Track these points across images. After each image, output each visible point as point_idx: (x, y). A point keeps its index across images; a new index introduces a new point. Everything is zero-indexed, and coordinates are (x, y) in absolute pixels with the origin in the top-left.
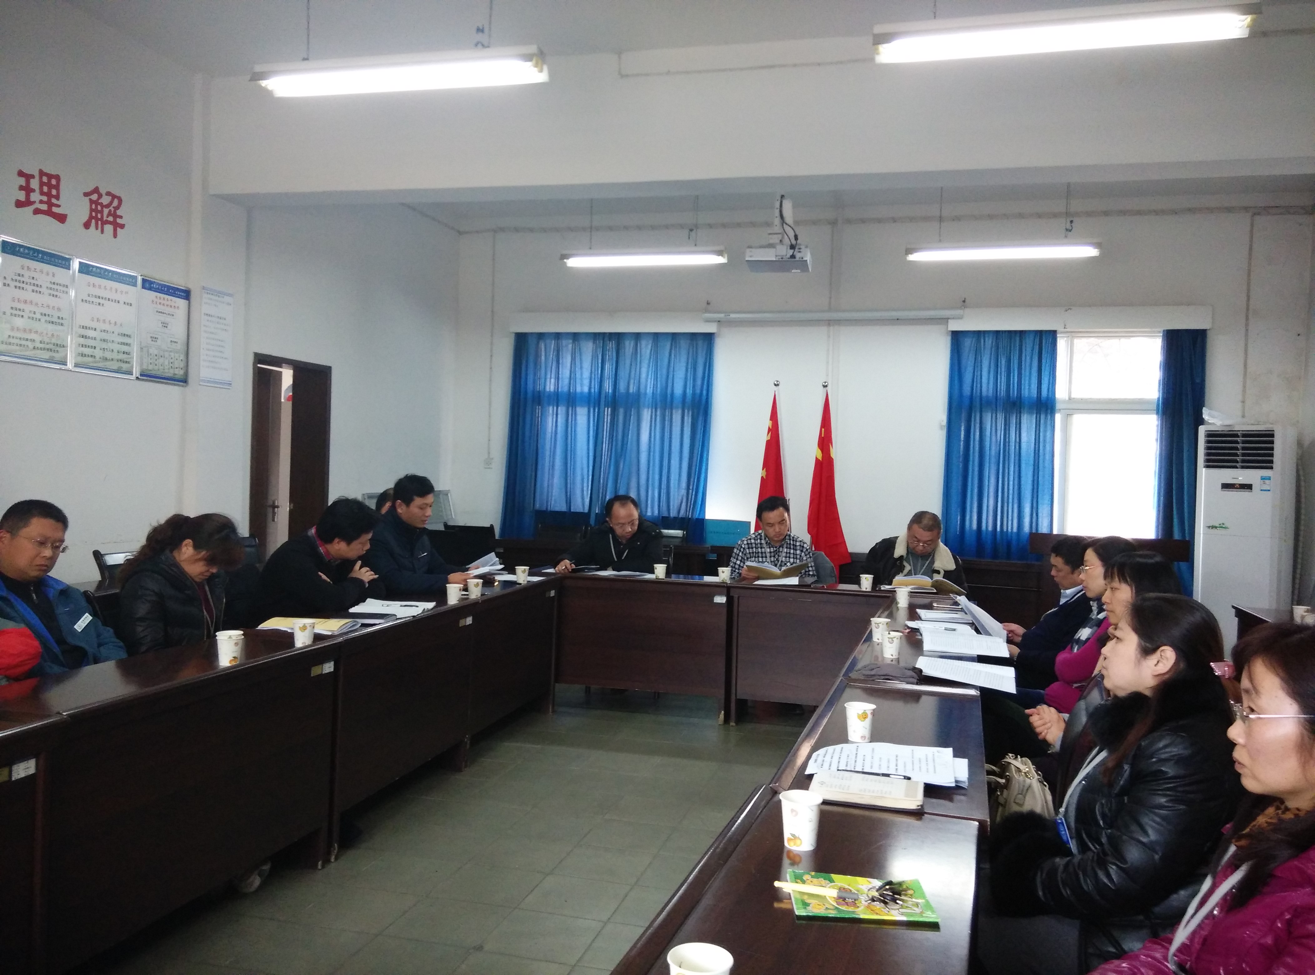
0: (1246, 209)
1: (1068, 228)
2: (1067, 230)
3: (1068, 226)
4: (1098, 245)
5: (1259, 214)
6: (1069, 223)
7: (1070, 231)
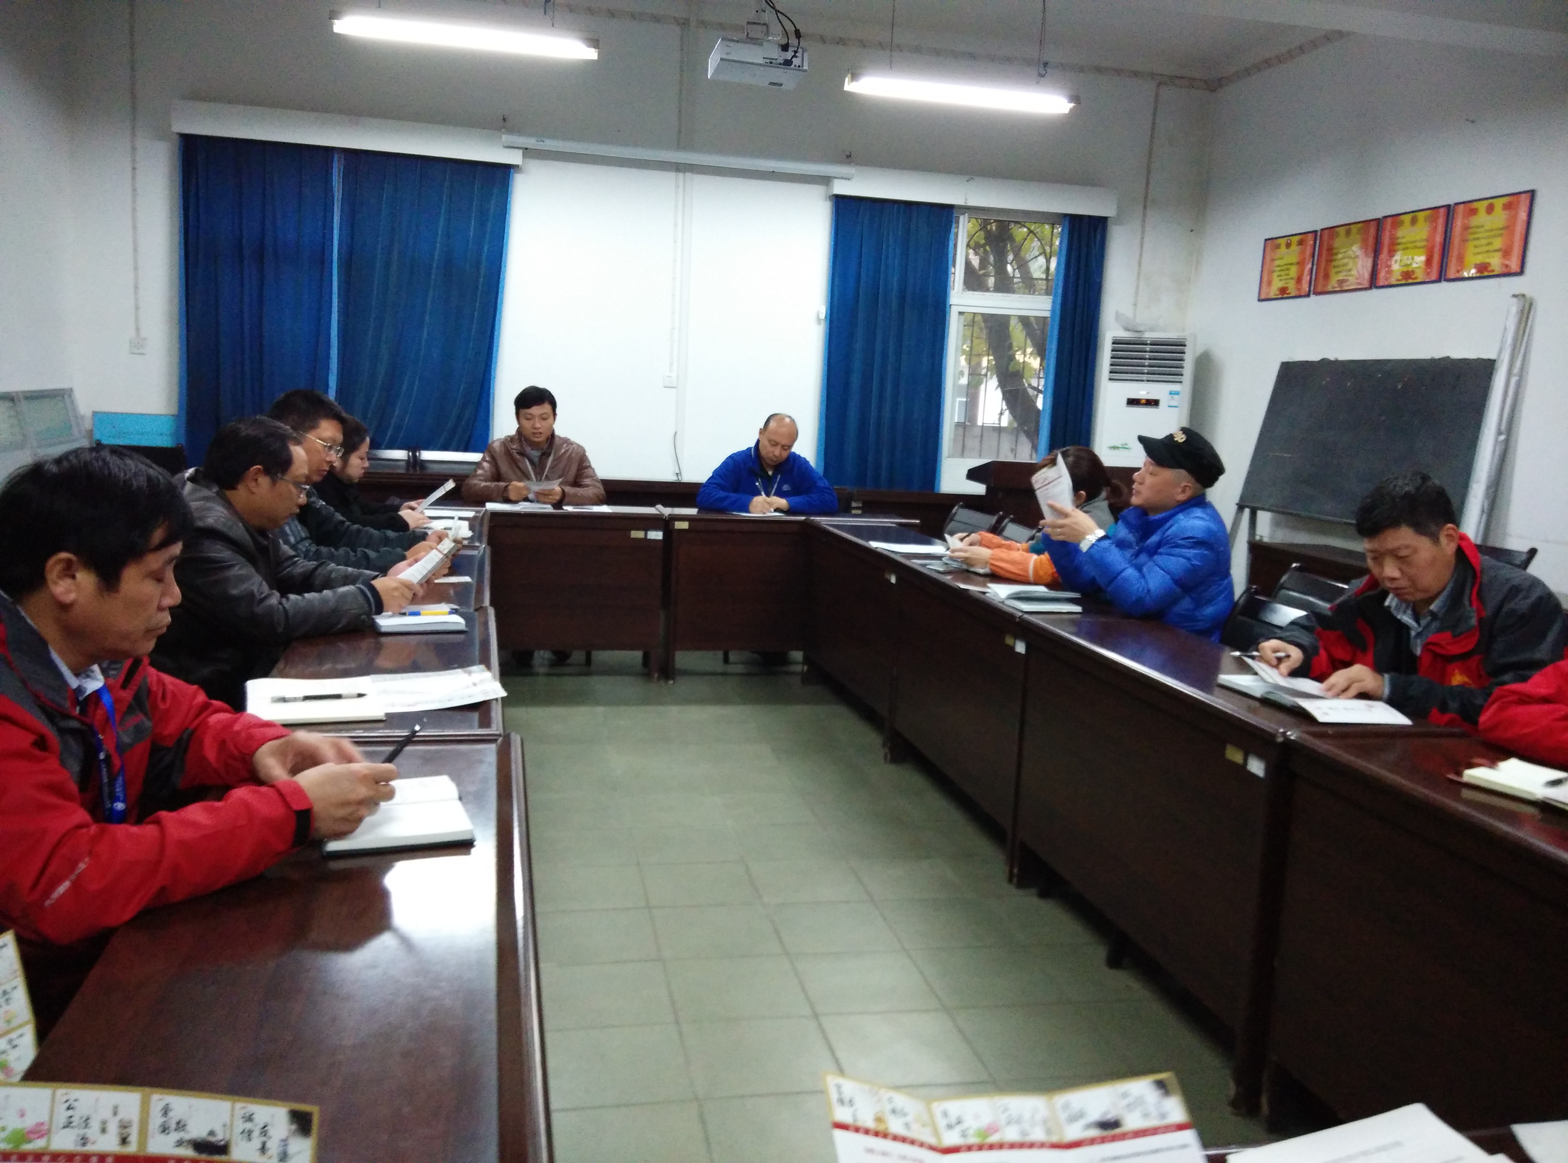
0: (1152, 75)
1: (1041, 72)
2: (1040, 75)
5: (1164, 84)
6: (1042, 67)
7: (1043, 76)
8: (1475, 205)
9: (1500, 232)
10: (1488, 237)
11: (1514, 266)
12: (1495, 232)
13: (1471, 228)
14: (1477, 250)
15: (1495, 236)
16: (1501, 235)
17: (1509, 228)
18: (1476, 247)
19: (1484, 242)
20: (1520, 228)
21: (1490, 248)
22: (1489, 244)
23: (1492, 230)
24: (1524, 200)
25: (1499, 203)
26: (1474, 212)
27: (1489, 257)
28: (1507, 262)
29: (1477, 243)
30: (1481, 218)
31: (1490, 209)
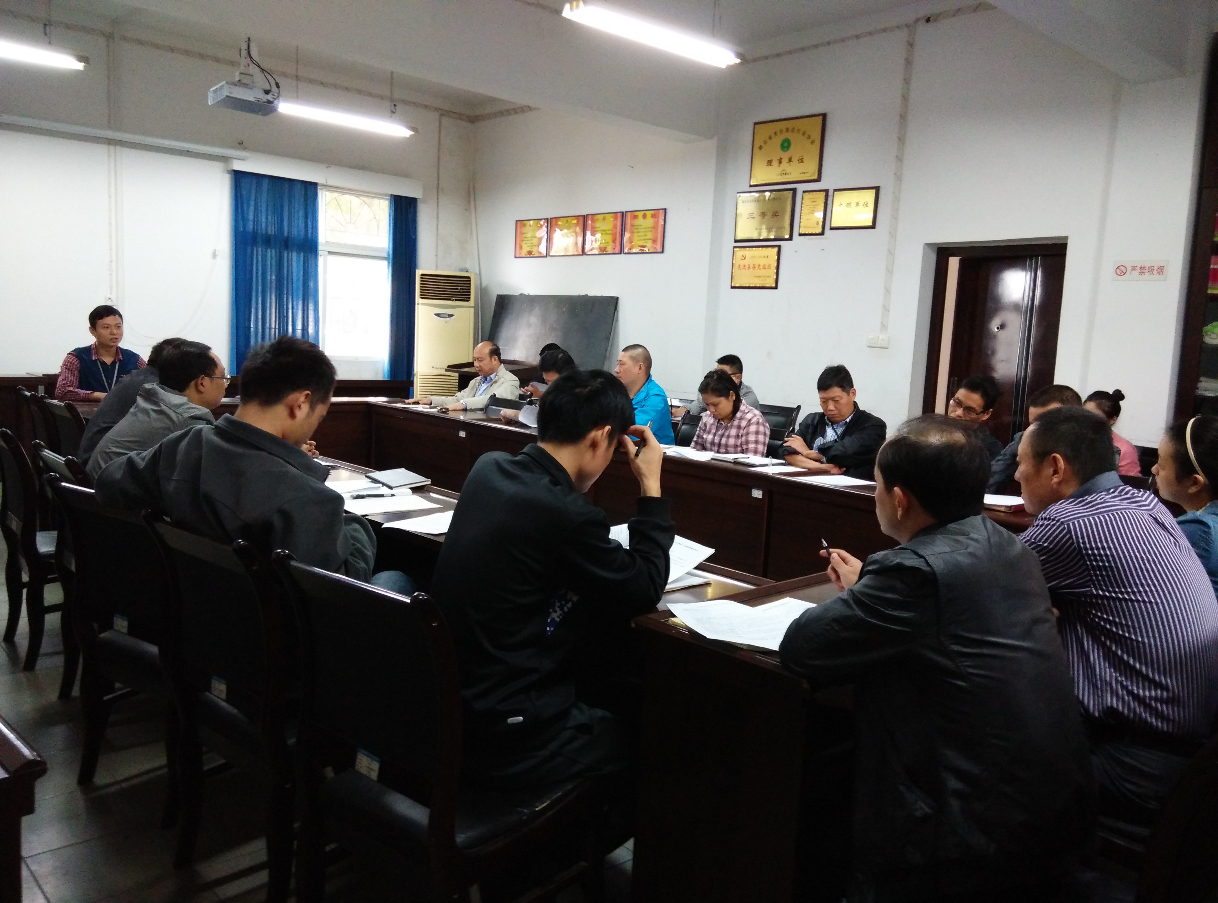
0: (437, 109)
2: (392, 111)
5: (444, 115)
7: (394, 113)
8: (637, 213)
9: (651, 229)
10: (644, 232)
11: (660, 250)
12: (648, 229)
13: (636, 226)
14: (639, 238)
15: (649, 231)
16: (651, 231)
17: (655, 227)
18: (638, 236)
19: (643, 234)
20: (660, 229)
21: (646, 237)
22: (645, 235)
23: (646, 228)
24: (661, 213)
25: (649, 214)
26: (636, 217)
27: (646, 242)
28: (655, 246)
29: (639, 234)
30: (640, 221)
31: (644, 216)
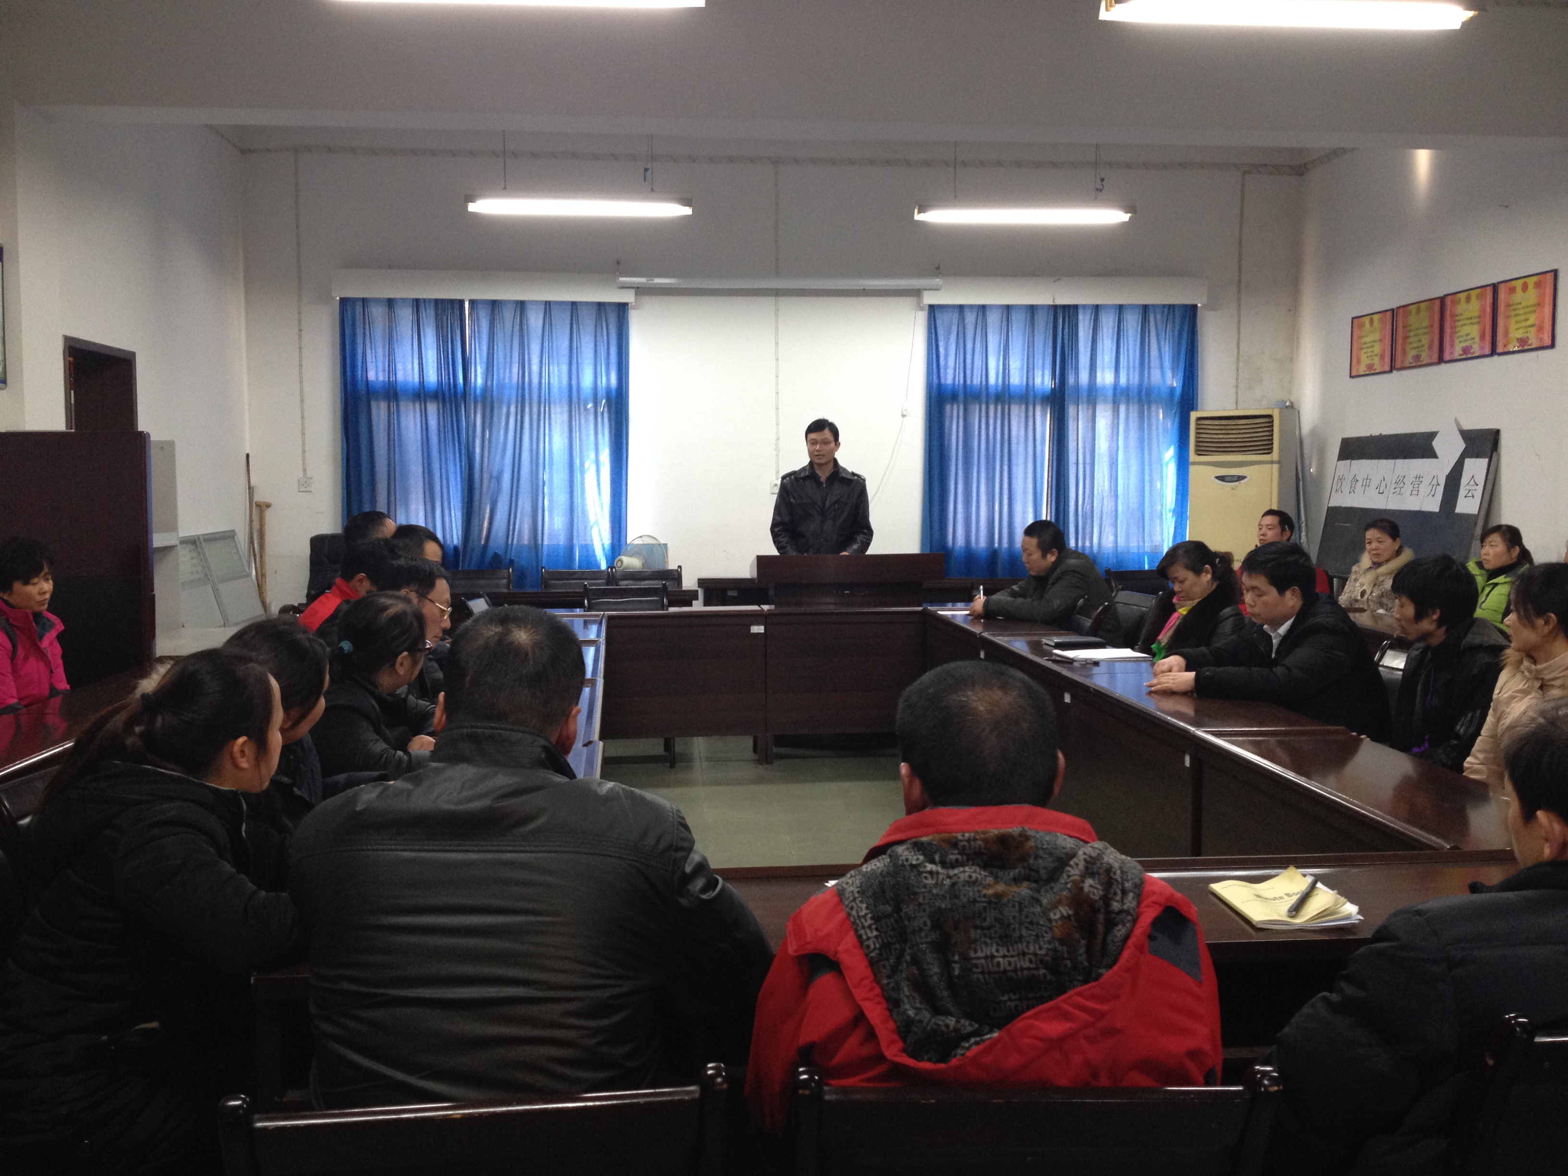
0: (1236, 166)
1: (1098, 187)
2: (1097, 189)
3: (1099, 186)
4: (1128, 208)
5: (1250, 172)
6: (1099, 181)
7: (1101, 190)
8: (1513, 283)
9: (1534, 308)
10: (1525, 313)
11: (1548, 342)
12: (1530, 309)
13: (1513, 305)
14: (1519, 325)
15: (1530, 312)
16: (1536, 311)
17: (1539, 305)
18: (1517, 322)
19: (1523, 317)
20: (1548, 307)
21: (1527, 323)
22: (1527, 320)
23: (1527, 307)
24: (1550, 277)
25: (1531, 282)
26: (1513, 290)
27: (1528, 332)
28: (1541, 337)
29: (1519, 318)
30: (1519, 296)
31: (1525, 288)
